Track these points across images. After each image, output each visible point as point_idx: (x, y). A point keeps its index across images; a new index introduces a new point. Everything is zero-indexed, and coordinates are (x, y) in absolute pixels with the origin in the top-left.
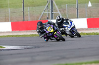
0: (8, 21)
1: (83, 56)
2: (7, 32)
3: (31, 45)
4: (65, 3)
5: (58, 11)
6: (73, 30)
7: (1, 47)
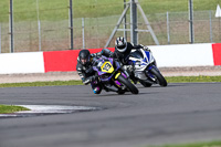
0: (38, 51)
1: (204, 130)
2: (34, 74)
3: (89, 103)
4: (164, 9)
5: (149, 27)
6: (151, 69)
7: (22, 109)
